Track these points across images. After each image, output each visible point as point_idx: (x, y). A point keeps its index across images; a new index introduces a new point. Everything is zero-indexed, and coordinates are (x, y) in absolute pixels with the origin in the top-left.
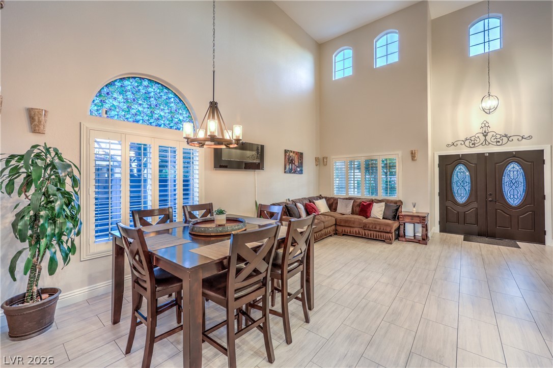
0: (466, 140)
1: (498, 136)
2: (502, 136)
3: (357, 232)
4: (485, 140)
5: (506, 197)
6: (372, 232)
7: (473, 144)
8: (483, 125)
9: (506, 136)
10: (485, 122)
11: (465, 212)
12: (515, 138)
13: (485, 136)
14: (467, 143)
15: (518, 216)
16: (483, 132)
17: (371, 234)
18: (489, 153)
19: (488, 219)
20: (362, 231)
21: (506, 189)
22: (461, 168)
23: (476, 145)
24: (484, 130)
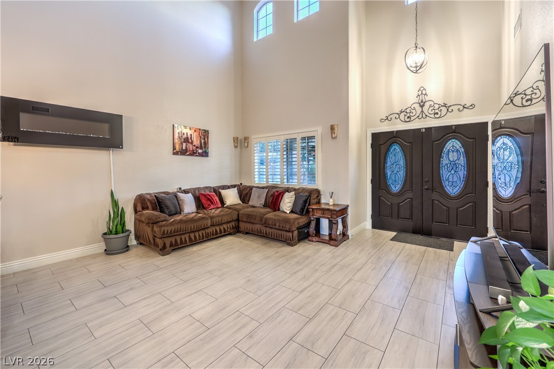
0: (401, 112)
1: (437, 107)
2: (440, 106)
3: (259, 230)
4: (422, 111)
5: (443, 184)
6: (273, 230)
7: (408, 117)
8: (420, 92)
9: (445, 105)
10: (422, 89)
11: (398, 204)
12: (455, 108)
13: (422, 106)
14: (402, 115)
15: (457, 209)
16: (420, 102)
17: (272, 233)
18: (425, 128)
19: (424, 212)
20: (264, 229)
21: (445, 173)
22: (396, 148)
23: (412, 118)
24: (421, 98)
